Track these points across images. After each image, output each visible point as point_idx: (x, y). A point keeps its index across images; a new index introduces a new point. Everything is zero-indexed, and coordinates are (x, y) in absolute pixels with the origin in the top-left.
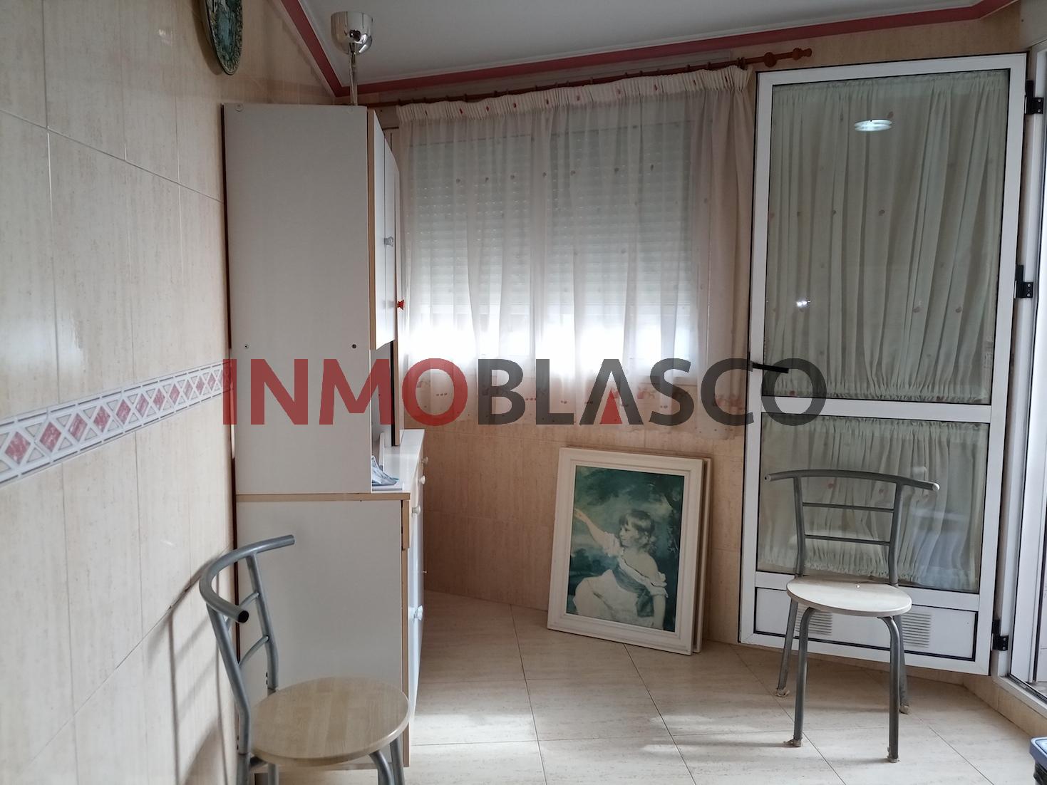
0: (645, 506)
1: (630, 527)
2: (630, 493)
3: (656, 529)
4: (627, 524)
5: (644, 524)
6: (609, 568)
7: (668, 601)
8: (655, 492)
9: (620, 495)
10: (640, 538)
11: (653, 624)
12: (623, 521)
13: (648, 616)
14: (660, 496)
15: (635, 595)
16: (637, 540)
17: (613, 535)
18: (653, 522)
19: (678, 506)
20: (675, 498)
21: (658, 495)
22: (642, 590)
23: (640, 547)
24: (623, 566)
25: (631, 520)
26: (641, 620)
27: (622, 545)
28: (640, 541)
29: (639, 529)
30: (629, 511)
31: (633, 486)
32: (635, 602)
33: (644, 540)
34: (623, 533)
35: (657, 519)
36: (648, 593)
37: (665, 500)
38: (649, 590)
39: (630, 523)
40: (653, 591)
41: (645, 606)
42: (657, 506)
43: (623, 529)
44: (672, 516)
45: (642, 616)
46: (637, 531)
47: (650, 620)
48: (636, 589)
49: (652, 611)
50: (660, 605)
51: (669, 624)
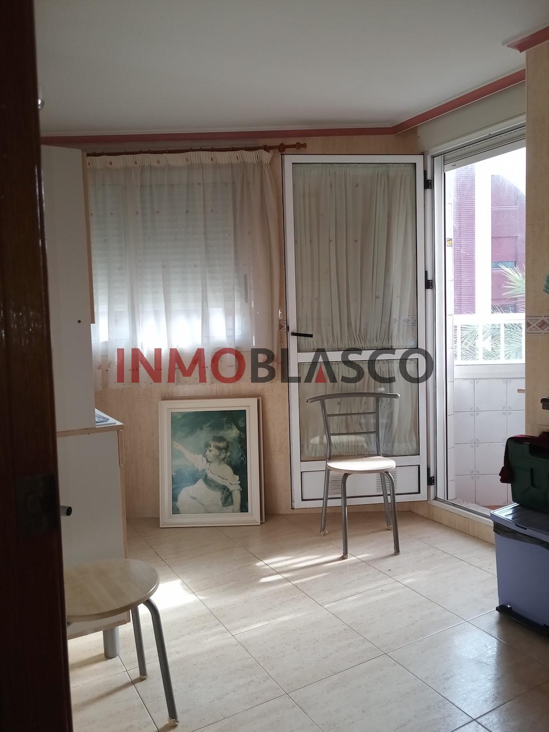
0: (221, 433)
1: (212, 448)
2: (210, 426)
3: (230, 446)
4: (210, 446)
5: (222, 445)
6: (200, 479)
7: (241, 493)
8: (227, 422)
9: (204, 429)
10: (220, 455)
11: (233, 510)
12: (207, 445)
13: (229, 505)
14: (231, 425)
15: (220, 493)
16: (218, 457)
17: (201, 455)
18: (228, 443)
19: (243, 430)
20: (241, 425)
21: (230, 425)
22: (224, 489)
23: (221, 461)
24: (210, 475)
25: (213, 444)
26: (225, 509)
27: (208, 461)
28: (220, 457)
29: (219, 448)
30: (211, 438)
31: (213, 421)
32: (220, 498)
33: (223, 456)
34: (208, 453)
35: (230, 440)
36: (228, 490)
37: (234, 427)
38: (229, 488)
39: (212, 445)
40: (231, 488)
41: (227, 498)
42: (230, 431)
43: (208, 451)
44: (240, 437)
45: (226, 506)
46: (217, 451)
47: (231, 508)
48: (220, 489)
49: (232, 501)
50: (237, 497)
51: (244, 508)
